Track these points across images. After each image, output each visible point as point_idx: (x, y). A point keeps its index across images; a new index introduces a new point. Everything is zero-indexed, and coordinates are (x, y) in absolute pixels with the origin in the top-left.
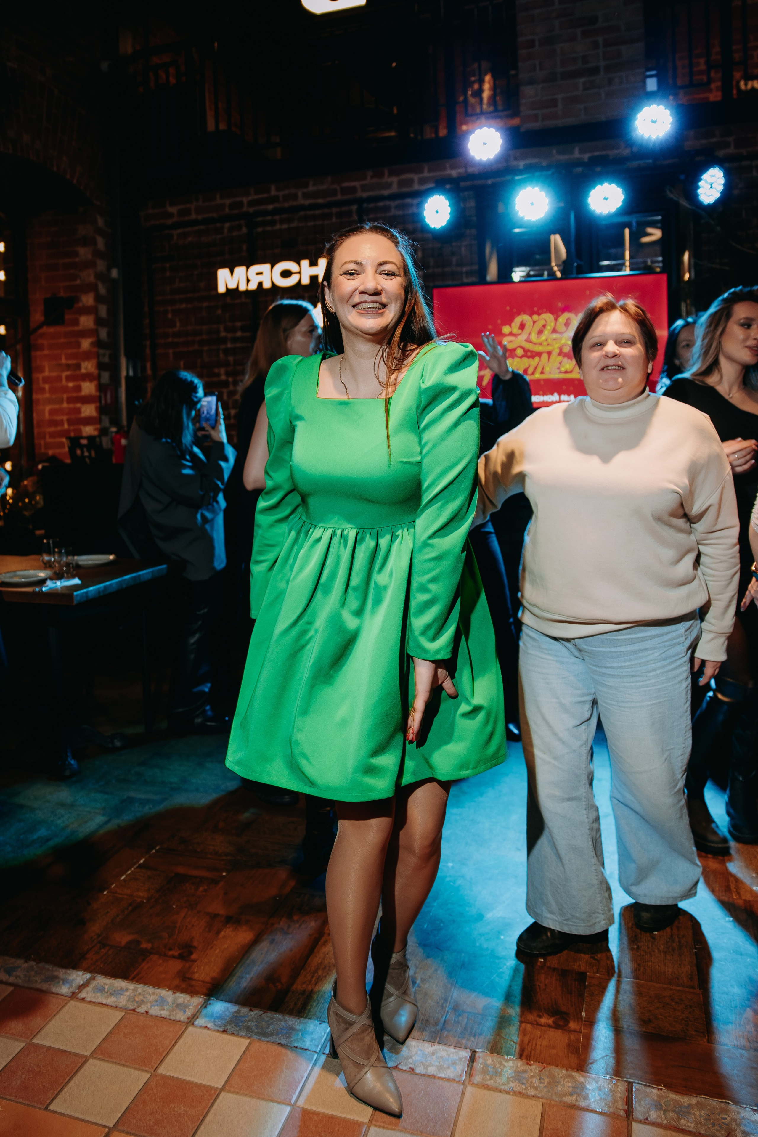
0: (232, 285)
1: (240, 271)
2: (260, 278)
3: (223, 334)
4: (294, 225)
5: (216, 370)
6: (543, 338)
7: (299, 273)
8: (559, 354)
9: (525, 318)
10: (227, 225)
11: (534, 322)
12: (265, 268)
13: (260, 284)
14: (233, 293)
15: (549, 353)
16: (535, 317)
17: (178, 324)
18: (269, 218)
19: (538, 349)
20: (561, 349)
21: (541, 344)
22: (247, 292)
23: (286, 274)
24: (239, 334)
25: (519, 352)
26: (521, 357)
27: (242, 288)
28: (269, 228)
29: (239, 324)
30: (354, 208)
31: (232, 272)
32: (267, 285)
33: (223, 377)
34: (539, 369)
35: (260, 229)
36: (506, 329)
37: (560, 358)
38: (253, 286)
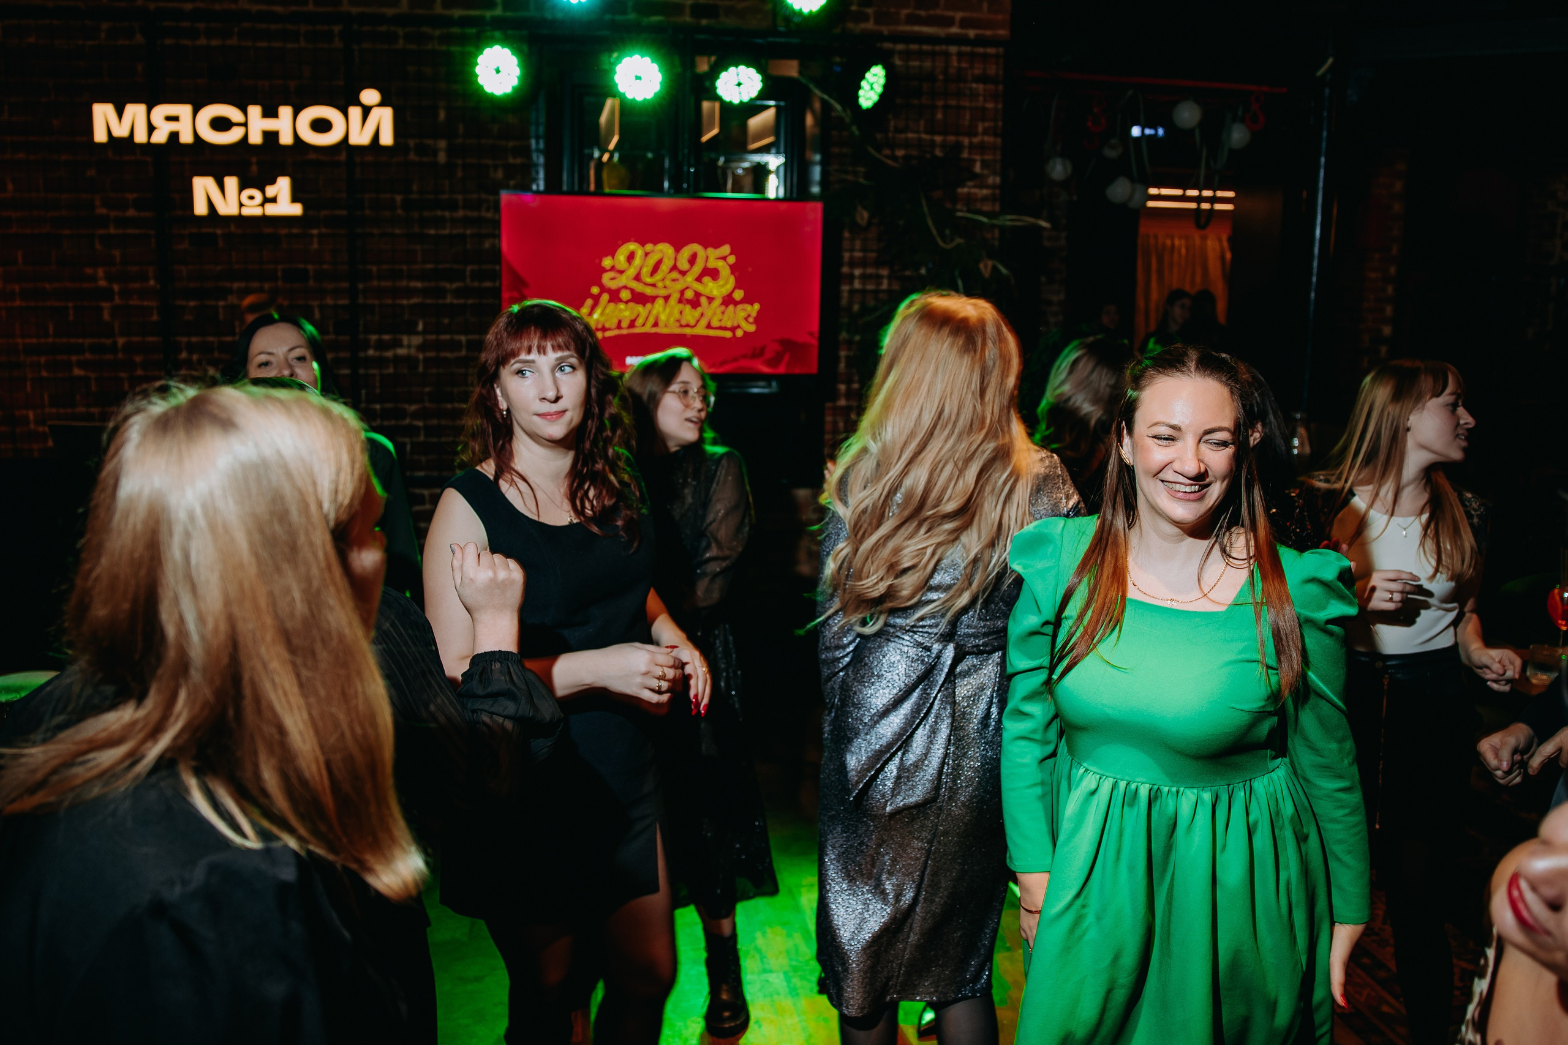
0: (121, 131)
1: (135, 111)
2: (173, 126)
3: (103, 211)
4: (233, 41)
5: (89, 271)
6: (658, 276)
7: (245, 124)
8: (680, 301)
9: (632, 246)
10: (105, 26)
11: (647, 254)
12: (184, 111)
13: (174, 136)
14: (122, 145)
15: (667, 298)
16: (649, 247)
17: (10, 187)
18: (185, 24)
19: (649, 291)
20: (682, 292)
21: (654, 285)
22: (149, 146)
23: (221, 124)
24: (131, 213)
25: (625, 295)
26: (627, 302)
27: (141, 137)
28: (185, 42)
29: (131, 196)
30: (337, 29)
31: (120, 113)
32: (186, 138)
33: (102, 283)
34: (651, 320)
35: (169, 41)
36: (607, 262)
37: (681, 306)
38: (160, 137)
